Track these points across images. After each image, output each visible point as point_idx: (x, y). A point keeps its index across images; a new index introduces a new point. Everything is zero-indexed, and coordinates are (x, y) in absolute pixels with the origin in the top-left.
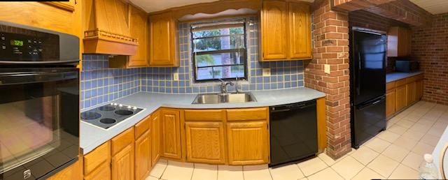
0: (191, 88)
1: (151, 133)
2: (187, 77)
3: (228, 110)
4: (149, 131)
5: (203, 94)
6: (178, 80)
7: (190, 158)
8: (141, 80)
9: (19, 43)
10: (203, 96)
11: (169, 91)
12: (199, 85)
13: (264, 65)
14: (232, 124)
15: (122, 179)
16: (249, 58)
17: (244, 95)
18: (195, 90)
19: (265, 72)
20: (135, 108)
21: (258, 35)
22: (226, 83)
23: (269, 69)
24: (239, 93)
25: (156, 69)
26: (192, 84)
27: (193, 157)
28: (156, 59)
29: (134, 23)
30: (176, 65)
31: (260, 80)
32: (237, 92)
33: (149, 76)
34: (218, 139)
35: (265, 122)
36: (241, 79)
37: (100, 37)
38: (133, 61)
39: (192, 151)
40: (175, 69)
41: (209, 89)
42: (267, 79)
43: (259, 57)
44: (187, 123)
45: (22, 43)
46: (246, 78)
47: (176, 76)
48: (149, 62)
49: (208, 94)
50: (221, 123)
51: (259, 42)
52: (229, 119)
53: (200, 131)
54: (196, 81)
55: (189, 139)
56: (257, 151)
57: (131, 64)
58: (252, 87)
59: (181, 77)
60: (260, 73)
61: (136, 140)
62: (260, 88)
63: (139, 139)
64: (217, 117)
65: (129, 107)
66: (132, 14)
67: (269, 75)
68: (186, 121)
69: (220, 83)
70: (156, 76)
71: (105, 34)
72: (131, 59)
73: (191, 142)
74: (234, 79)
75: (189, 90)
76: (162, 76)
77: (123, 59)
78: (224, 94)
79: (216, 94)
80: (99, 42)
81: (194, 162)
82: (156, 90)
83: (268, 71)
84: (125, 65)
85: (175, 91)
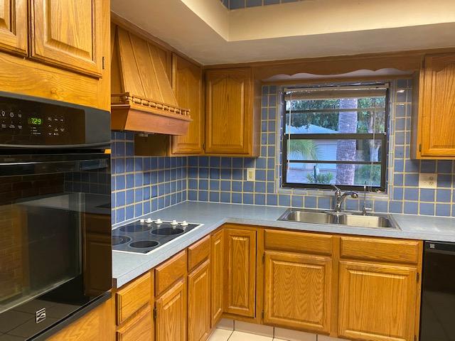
0: (275, 196)
1: (210, 267)
2: (271, 176)
3: (343, 238)
4: (208, 261)
5: (298, 210)
6: (253, 179)
7: (269, 318)
8: (187, 179)
9: (36, 121)
10: (298, 213)
11: (237, 199)
12: (292, 192)
13: (423, 166)
14: (349, 263)
15: (171, 338)
16: (392, 151)
17: (376, 219)
18: (284, 200)
19: (425, 179)
20: (185, 224)
21: (413, 111)
22: (342, 193)
23: (435, 176)
24: (367, 214)
25: (215, 160)
26: (278, 190)
27: (273, 315)
28: (216, 142)
29: (181, 83)
30: (253, 154)
31: (412, 195)
32: (364, 213)
33: (203, 172)
34: (321, 286)
35: (414, 269)
36: (374, 189)
37: (131, 104)
38: (179, 144)
39: (273, 304)
40: (249, 161)
41: (310, 201)
42: (428, 195)
43: (412, 151)
44: (268, 253)
45: (40, 121)
46: (383, 188)
47: (251, 174)
48: (204, 147)
49: (306, 210)
50: (329, 258)
51: (413, 124)
52: (344, 254)
53: (288, 268)
54: (286, 185)
55: (269, 281)
56: (395, 320)
57: (176, 151)
58: (396, 207)
59: (259, 175)
60: (415, 180)
61: (189, 272)
62: (412, 210)
63: (195, 272)
64: (324, 248)
65: (175, 223)
66: (178, 69)
67: (434, 186)
68: (266, 248)
69: (332, 193)
70: (214, 172)
71: (139, 101)
72: (177, 141)
73: (273, 288)
74: (360, 188)
75: (272, 200)
76: (226, 173)
77: (164, 141)
78: (338, 214)
79: (323, 212)
80: (130, 112)
81: (274, 325)
82: (214, 197)
83: (431, 179)
84: (167, 150)
85: (248, 200)
